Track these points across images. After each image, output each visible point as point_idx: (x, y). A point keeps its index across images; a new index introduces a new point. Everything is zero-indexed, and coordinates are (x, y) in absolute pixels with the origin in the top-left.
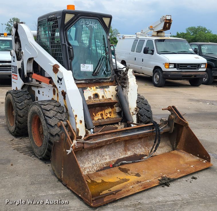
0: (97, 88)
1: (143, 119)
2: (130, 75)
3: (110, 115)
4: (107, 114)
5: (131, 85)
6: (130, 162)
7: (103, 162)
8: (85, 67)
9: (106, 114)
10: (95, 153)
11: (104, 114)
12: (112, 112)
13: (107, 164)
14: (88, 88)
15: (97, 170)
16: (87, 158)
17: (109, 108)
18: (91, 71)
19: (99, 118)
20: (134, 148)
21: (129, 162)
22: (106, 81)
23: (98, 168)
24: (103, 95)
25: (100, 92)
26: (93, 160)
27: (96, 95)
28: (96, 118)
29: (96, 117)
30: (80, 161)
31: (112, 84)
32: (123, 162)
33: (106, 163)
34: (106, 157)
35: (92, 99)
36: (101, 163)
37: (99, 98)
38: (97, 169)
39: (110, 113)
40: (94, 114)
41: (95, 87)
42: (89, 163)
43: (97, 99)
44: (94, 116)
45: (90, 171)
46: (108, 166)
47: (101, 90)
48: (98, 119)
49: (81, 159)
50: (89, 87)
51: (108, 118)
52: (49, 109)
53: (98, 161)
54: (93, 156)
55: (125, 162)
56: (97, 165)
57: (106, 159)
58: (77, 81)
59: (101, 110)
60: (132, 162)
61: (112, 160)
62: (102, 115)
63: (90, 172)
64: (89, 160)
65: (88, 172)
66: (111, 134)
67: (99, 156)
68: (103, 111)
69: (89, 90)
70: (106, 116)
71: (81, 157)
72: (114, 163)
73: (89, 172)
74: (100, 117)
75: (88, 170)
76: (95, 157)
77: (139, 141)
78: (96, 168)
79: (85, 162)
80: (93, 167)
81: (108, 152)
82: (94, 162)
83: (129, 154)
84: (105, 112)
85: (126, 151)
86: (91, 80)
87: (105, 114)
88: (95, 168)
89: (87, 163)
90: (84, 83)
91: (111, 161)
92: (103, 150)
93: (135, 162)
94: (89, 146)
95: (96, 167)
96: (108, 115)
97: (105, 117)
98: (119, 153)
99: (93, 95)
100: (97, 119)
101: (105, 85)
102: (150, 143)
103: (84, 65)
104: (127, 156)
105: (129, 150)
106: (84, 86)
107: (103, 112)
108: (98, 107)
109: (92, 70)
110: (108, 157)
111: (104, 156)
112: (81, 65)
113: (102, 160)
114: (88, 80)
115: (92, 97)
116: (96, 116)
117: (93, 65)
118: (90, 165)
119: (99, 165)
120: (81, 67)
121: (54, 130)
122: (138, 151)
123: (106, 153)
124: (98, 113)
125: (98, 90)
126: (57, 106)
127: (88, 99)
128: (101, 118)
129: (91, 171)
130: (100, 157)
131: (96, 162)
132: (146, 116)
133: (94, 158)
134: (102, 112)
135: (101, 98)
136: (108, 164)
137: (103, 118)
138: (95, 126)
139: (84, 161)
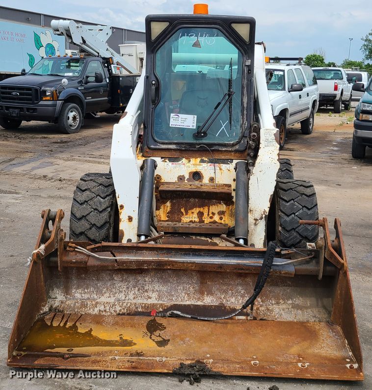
0: (202, 161)
1: (287, 238)
2: (267, 140)
3: (221, 219)
4: (213, 214)
5: (262, 162)
6: (188, 316)
7: (140, 301)
8: (180, 119)
9: (211, 215)
10: (129, 282)
11: (206, 214)
12: (227, 212)
13: (146, 307)
14: (184, 159)
15: (121, 313)
16: (110, 285)
17: (220, 203)
18: (191, 127)
19: (193, 220)
20: (225, 292)
21: (186, 315)
22: (224, 149)
23: (124, 309)
24: (213, 175)
25: (207, 170)
26: (121, 292)
27: (197, 175)
28: (186, 219)
29: (188, 216)
30: (95, 288)
31: (240, 157)
32: (175, 312)
33: (143, 305)
34: (150, 294)
35: (186, 181)
36: (134, 301)
37: (201, 181)
38: (120, 310)
39: (221, 213)
40: (183, 210)
41: (199, 159)
42: (112, 296)
43: (197, 183)
44: (183, 214)
45: (105, 311)
46: (146, 311)
47: (210, 165)
48: (191, 221)
49: (96, 284)
50: (186, 159)
51: (215, 222)
52: (83, 189)
53: (131, 296)
54: (124, 286)
55: (179, 313)
56: (125, 304)
57: (150, 298)
58: (161, 145)
59: (202, 205)
60: (191, 318)
61: (160, 302)
62: (201, 214)
63: (104, 313)
64: (114, 290)
65: (100, 310)
66: (157, 251)
67: (137, 289)
68: (206, 208)
69: (184, 164)
70: (211, 218)
71: (98, 280)
72: (161, 310)
73: (102, 311)
74: (195, 218)
75: (102, 308)
76: (128, 288)
77: (239, 281)
78: (120, 308)
79: (103, 292)
80: (114, 305)
81: (157, 286)
82: (122, 296)
83: (208, 300)
84: (209, 209)
85: (202, 293)
86: (191, 145)
87: (208, 215)
88: (118, 308)
89: (107, 295)
90: (174, 150)
91: (157, 304)
92: (147, 279)
93: (197, 319)
94: (97, 263)
95: (120, 306)
96: (216, 218)
97: (207, 220)
98: (183, 294)
99: (190, 173)
100: (188, 220)
101: (223, 157)
102: (270, 292)
103: (177, 116)
104: (199, 303)
105: (210, 293)
106: (176, 155)
107: (205, 211)
108: (195, 197)
109: (193, 126)
110: (154, 295)
111: (147, 291)
112: (172, 115)
113: (140, 298)
114: (182, 144)
115: (187, 177)
116: (186, 214)
117: (196, 116)
118: (112, 300)
119: (128, 305)
120: (171, 120)
121: (77, 225)
122: (233, 300)
123: (154, 287)
124: (193, 211)
125: (204, 165)
126: (104, 185)
127: (177, 180)
128: (197, 220)
129: (107, 310)
130: (139, 290)
131: (127, 298)
132: (297, 232)
133: (124, 289)
134: (201, 210)
135: (206, 180)
136: (148, 307)
137: (201, 221)
138: (165, 233)
139: (101, 291)
